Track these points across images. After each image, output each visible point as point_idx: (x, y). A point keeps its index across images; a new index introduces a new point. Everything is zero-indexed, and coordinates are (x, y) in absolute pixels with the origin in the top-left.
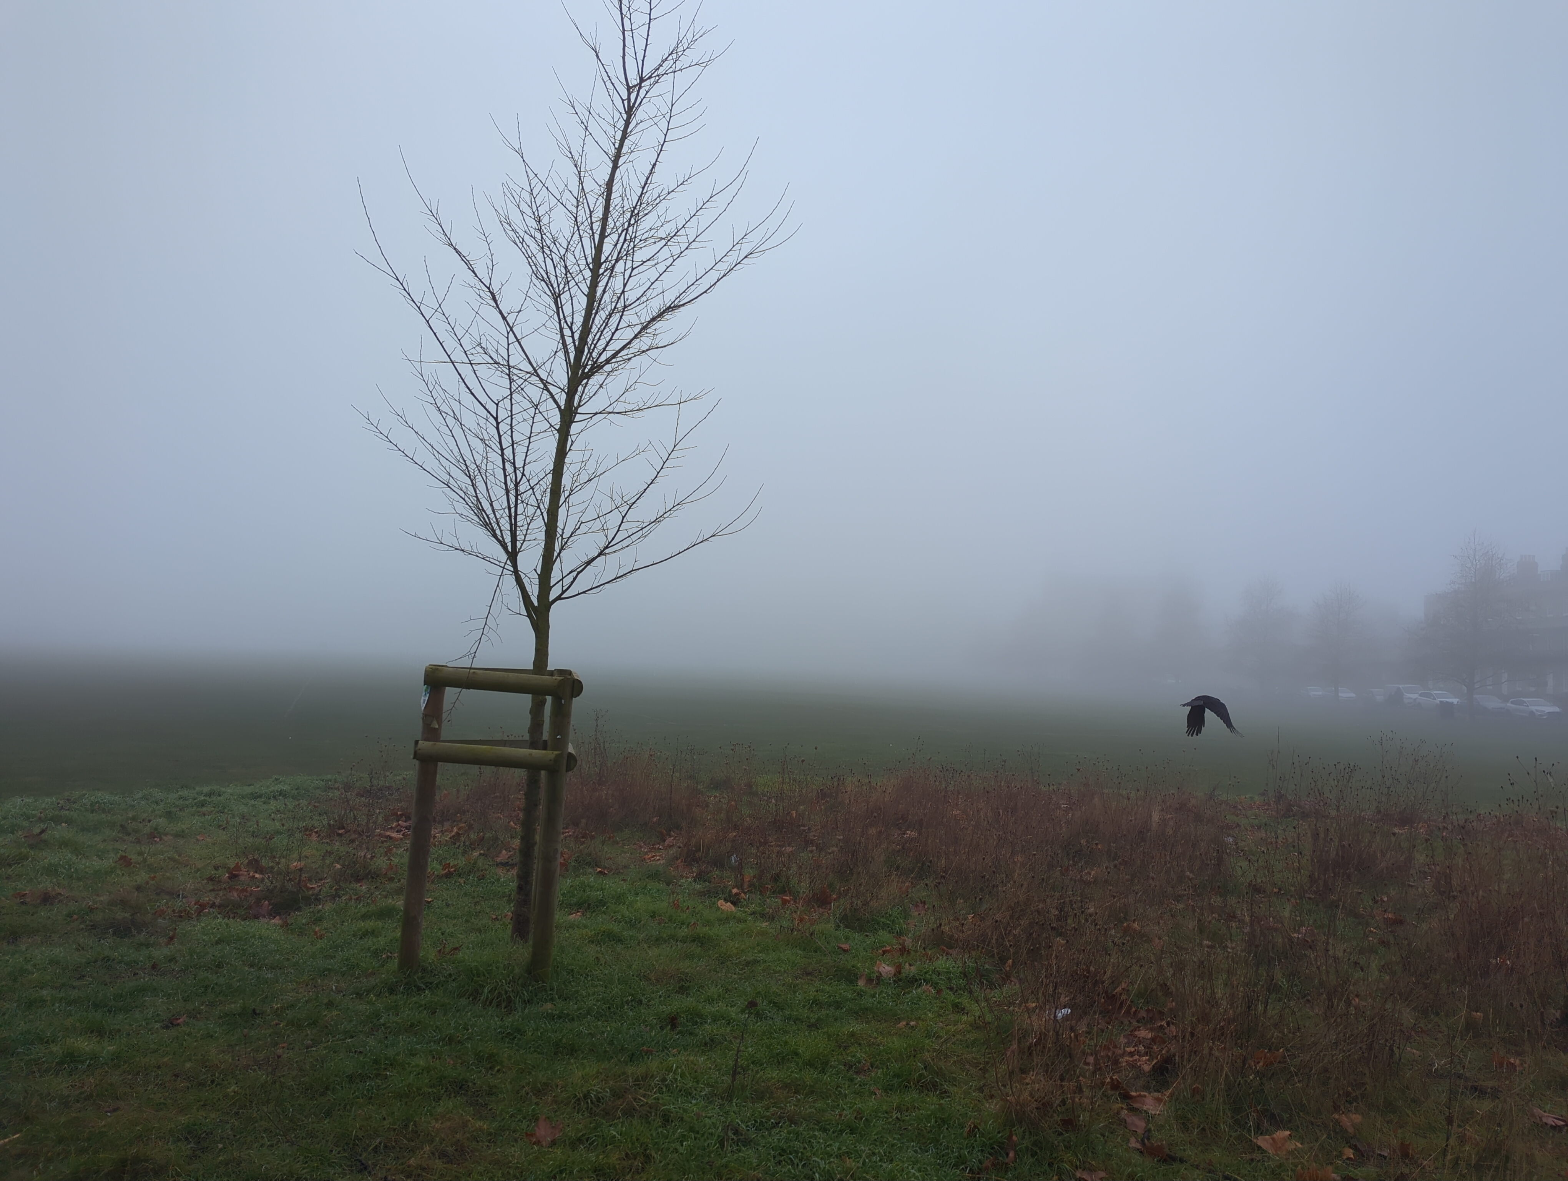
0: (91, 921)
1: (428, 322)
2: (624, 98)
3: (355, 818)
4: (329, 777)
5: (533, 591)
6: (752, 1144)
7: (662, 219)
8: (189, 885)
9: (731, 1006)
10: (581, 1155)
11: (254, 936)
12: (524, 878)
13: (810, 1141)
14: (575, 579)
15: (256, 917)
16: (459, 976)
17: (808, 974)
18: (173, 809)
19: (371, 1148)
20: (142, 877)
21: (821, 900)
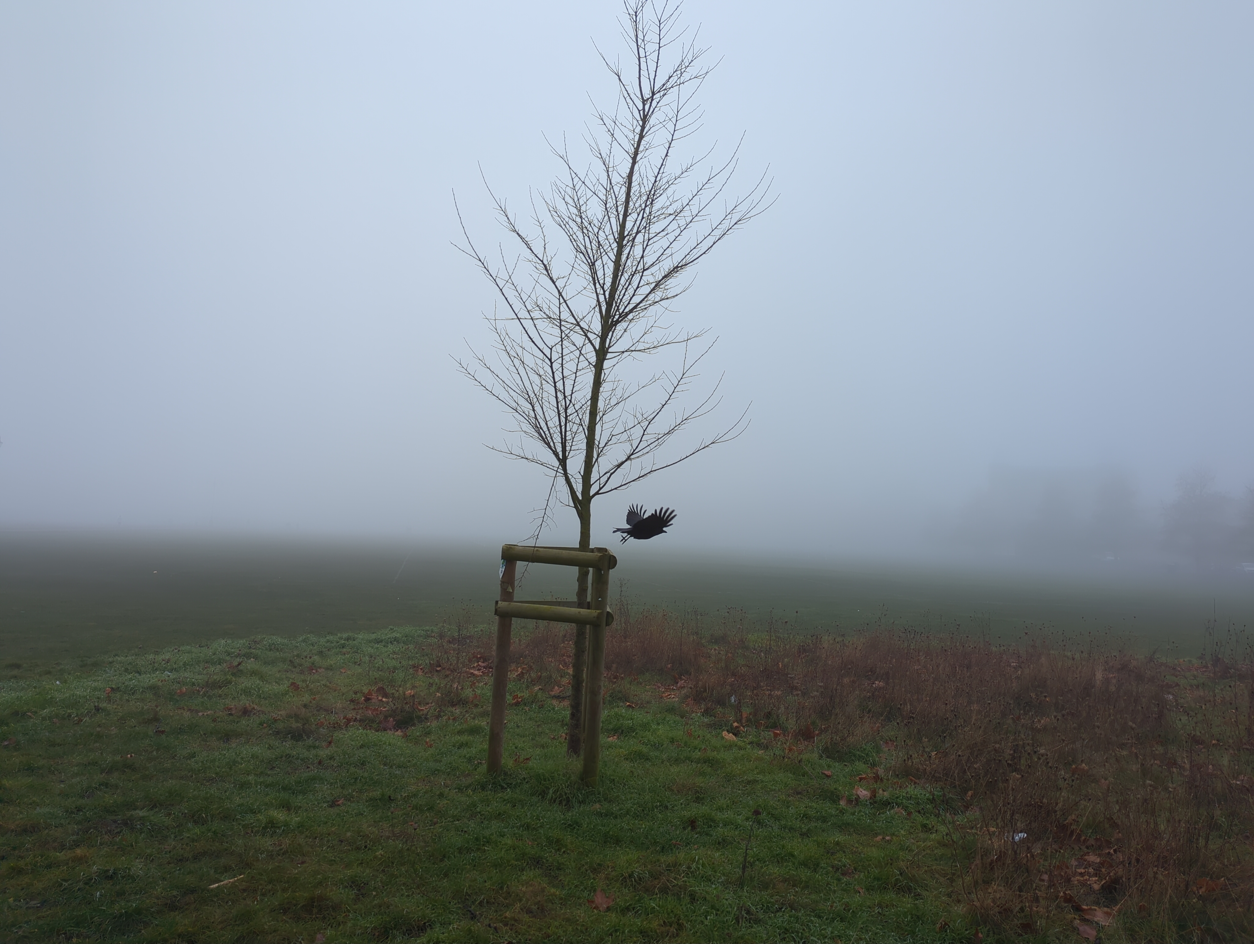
0: (276, 728)
1: (501, 290)
2: (640, 109)
3: (448, 659)
4: (427, 628)
5: (579, 488)
6: (761, 923)
7: (671, 199)
8: (338, 705)
9: (738, 815)
10: (630, 920)
11: (385, 743)
12: (576, 708)
13: (807, 925)
14: (609, 479)
15: (385, 730)
16: (531, 780)
17: (798, 793)
18: (324, 650)
19: (477, 903)
20: (306, 698)
21: (806, 734)
